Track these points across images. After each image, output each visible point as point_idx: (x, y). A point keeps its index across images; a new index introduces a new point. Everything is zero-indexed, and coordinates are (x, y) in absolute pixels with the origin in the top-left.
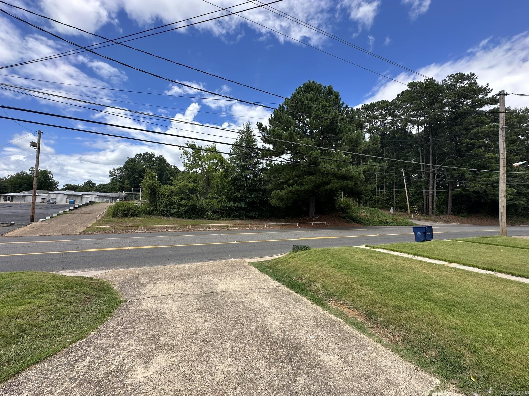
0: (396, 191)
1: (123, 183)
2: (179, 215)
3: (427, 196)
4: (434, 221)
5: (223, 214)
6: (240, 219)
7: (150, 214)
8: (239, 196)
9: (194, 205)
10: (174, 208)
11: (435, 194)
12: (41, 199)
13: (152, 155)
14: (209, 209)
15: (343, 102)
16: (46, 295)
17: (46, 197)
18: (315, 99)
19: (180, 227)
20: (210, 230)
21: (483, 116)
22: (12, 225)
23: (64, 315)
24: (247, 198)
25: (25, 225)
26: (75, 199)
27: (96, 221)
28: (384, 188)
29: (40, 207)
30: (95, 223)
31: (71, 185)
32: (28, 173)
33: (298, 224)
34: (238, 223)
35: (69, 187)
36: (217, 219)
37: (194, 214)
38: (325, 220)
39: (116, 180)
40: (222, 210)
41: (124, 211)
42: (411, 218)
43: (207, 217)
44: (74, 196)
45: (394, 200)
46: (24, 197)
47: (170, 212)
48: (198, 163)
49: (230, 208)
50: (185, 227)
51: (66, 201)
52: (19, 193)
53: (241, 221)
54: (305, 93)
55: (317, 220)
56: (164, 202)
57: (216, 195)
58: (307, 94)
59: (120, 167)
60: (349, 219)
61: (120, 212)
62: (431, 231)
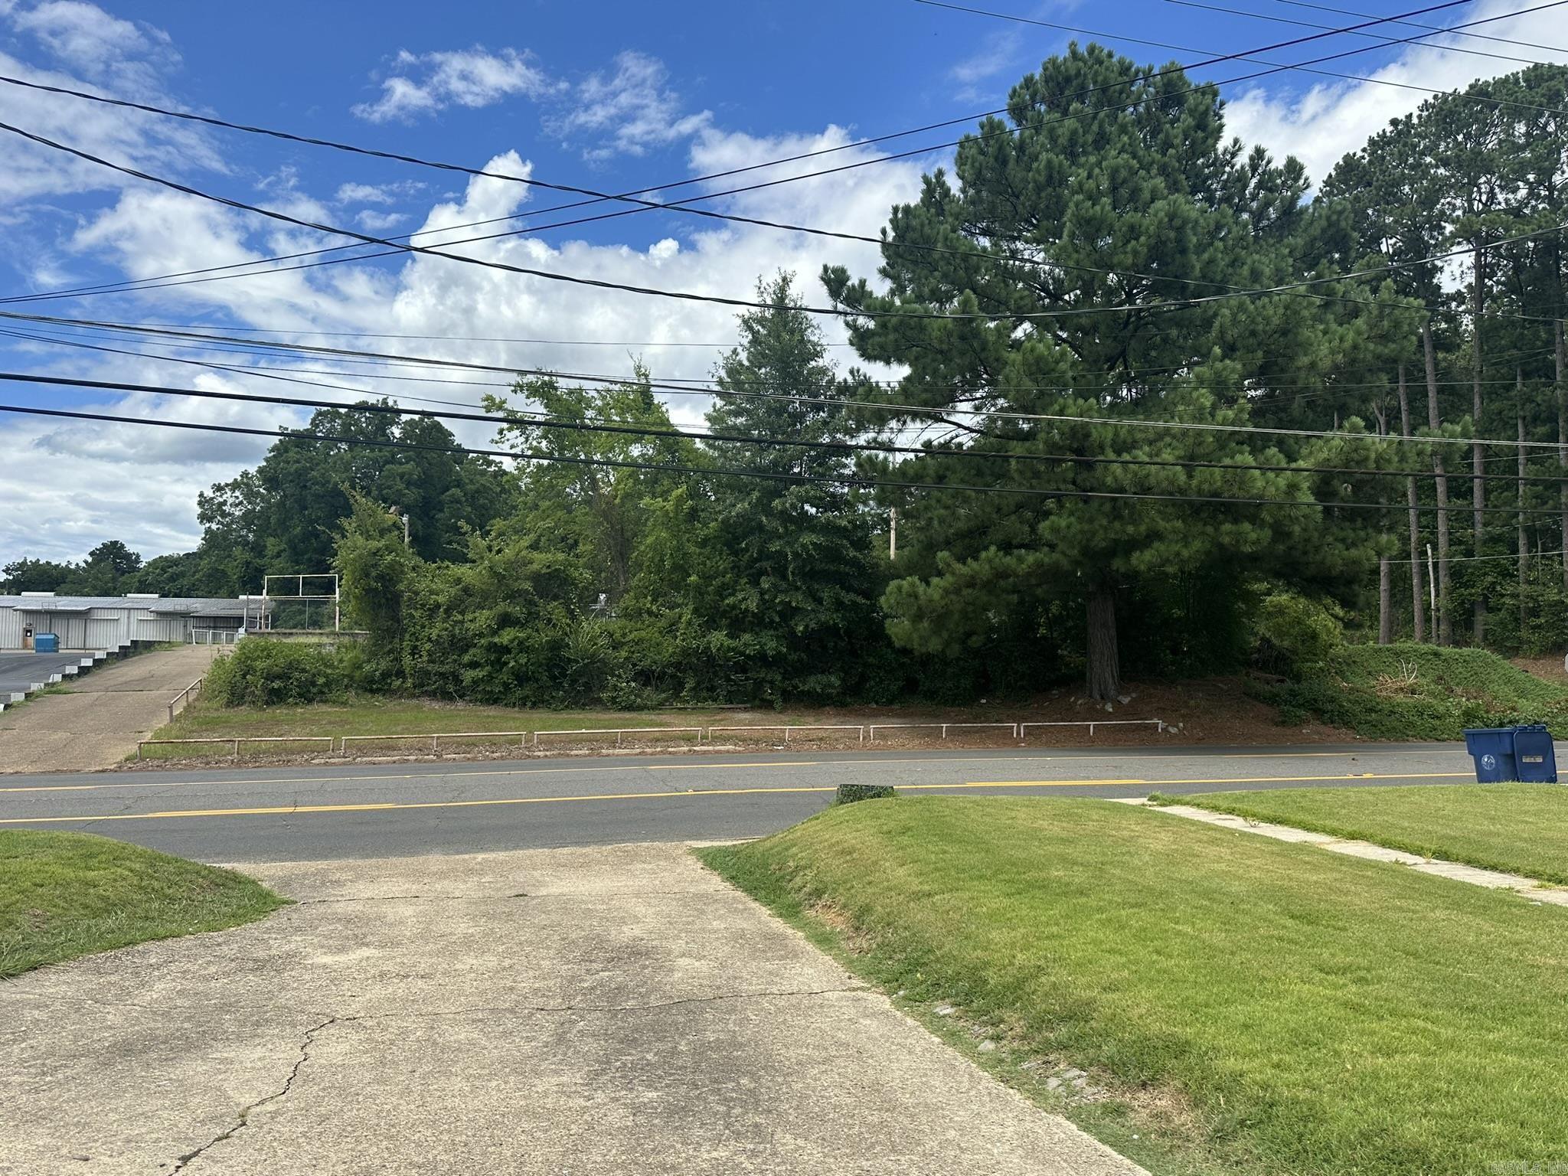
1: (258, 549)
2: (495, 695)
5: (682, 686)
6: (754, 708)
7: (372, 691)
8: (755, 605)
9: (556, 646)
10: (474, 665)
13: (385, 413)
14: (622, 666)
15: (1236, 141)
18: (1090, 138)
19: (493, 743)
20: (617, 751)
26: (59, 629)
27: (167, 720)
30: (167, 729)
33: (1017, 729)
34: (745, 722)
35: (30, 577)
36: (659, 707)
37: (558, 686)
38: (1161, 712)
39: (225, 539)
40: (678, 666)
41: (270, 677)
43: (613, 700)
44: (53, 614)
47: (457, 679)
49: (713, 656)
50: (513, 742)
51: (24, 640)
53: (758, 715)
54: (1050, 110)
55: (1121, 712)
56: (434, 637)
57: (654, 600)
58: (1058, 115)
59: (245, 474)
60: (1300, 706)
61: (257, 682)
62: (1548, 752)
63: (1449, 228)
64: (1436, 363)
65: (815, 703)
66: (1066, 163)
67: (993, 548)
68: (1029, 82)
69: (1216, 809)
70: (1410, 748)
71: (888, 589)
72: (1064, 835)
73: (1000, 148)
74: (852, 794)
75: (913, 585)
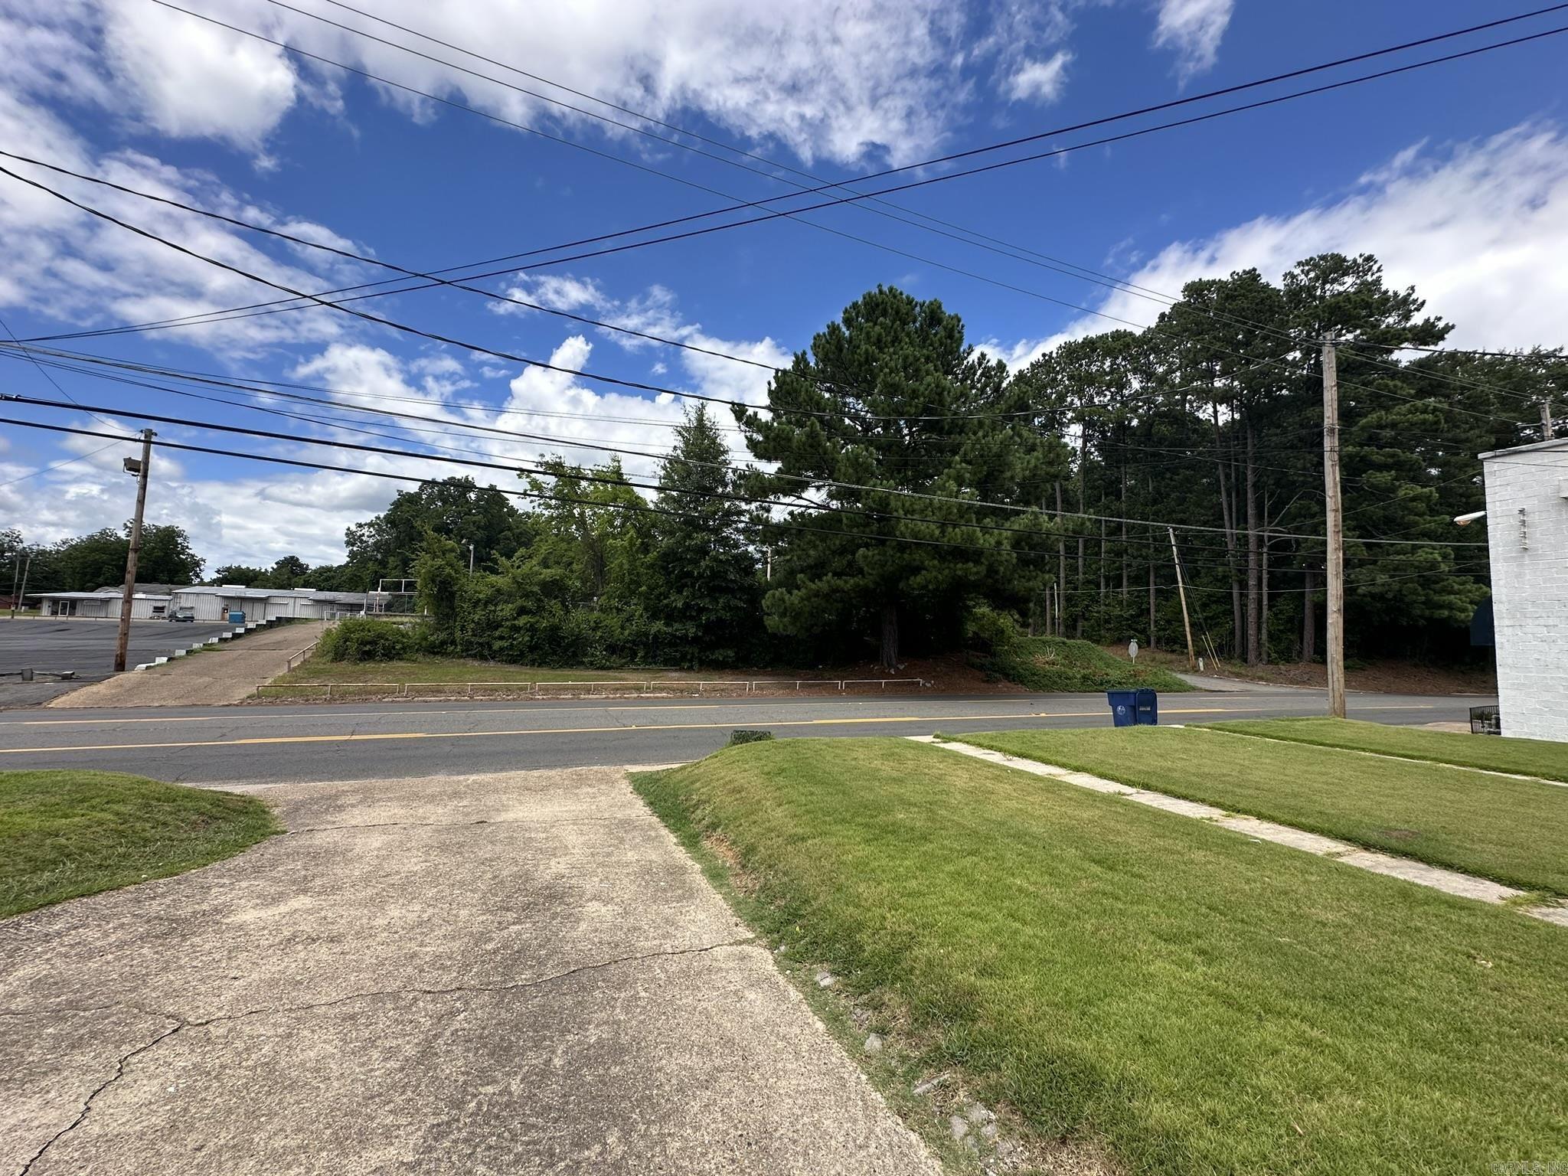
0: (1157, 591)
1: (383, 563)
2: (515, 657)
3: (1243, 606)
4: (1261, 679)
5: (636, 655)
6: (682, 669)
7: (435, 654)
8: (680, 605)
9: (555, 629)
10: (501, 638)
11: (1265, 602)
12: (152, 609)
13: (467, 485)
14: (597, 641)
16: (115, 807)
17: (166, 604)
18: (889, 339)
19: (508, 689)
20: (590, 696)
21: (1393, 379)
22: (66, 678)
23: (146, 841)
24: (702, 610)
25: (100, 680)
26: (247, 609)
27: (286, 669)
28: (1125, 583)
29: (147, 631)
30: (283, 676)
31: (239, 568)
32: (122, 534)
33: (841, 684)
34: (675, 679)
35: (233, 576)
36: (620, 668)
37: (554, 653)
38: (921, 675)
39: (362, 557)
40: (634, 642)
41: (364, 643)
42: (1195, 670)
43: (591, 663)
44: (243, 599)
45: (1152, 618)
46: (106, 602)
47: (490, 647)
48: (571, 512)
49: (655, 637)
50: (521, 689)
51: (222, 615)
52: (92, 591)
53: (684, 674)
54: (867, 321)
55: (900, 674)
56: (476, 619)
57: (620, 601)
58: (871, 324)
59: (378, 518)
60: (995, 671)
61: (353, 647)
62: (1153, 704)
63: (1070, 415)
64: (1061, 486)
65: (719, 667)
66: (877, 351)
67: (830, 574)
68: (855, 305)
69: (980, 745)
70: (1055, 697)
71: (767, 596)
72: (895, 774)
73: (839, 341)
74: (742, 737)
75: (782, 593)
